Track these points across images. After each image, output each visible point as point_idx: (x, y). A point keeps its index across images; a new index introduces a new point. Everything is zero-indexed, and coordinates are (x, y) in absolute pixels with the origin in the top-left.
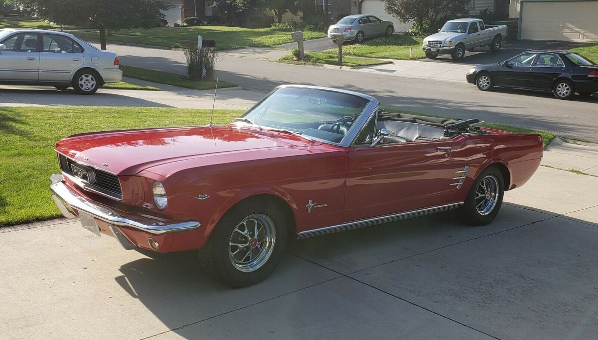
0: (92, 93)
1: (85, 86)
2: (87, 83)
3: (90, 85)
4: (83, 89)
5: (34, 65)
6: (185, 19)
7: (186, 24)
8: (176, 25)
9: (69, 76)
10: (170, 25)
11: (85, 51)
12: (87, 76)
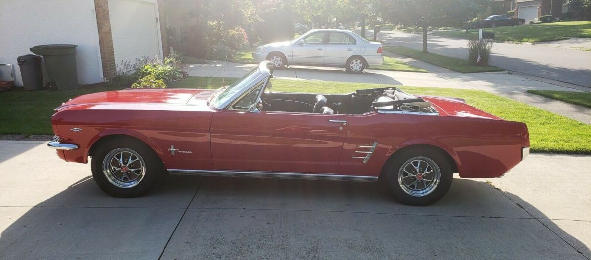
0: (360, 73)
1: (354, 68)
2: (356, 65)
3: (358, 68)
4: (353, 70)
5: (321, 53)
6: (540, 17)
7: (540, 21)
8: (532, 23)
9: (344, 61)
10: (527, 23)
11: (357, 44)
12: (356, 61)
